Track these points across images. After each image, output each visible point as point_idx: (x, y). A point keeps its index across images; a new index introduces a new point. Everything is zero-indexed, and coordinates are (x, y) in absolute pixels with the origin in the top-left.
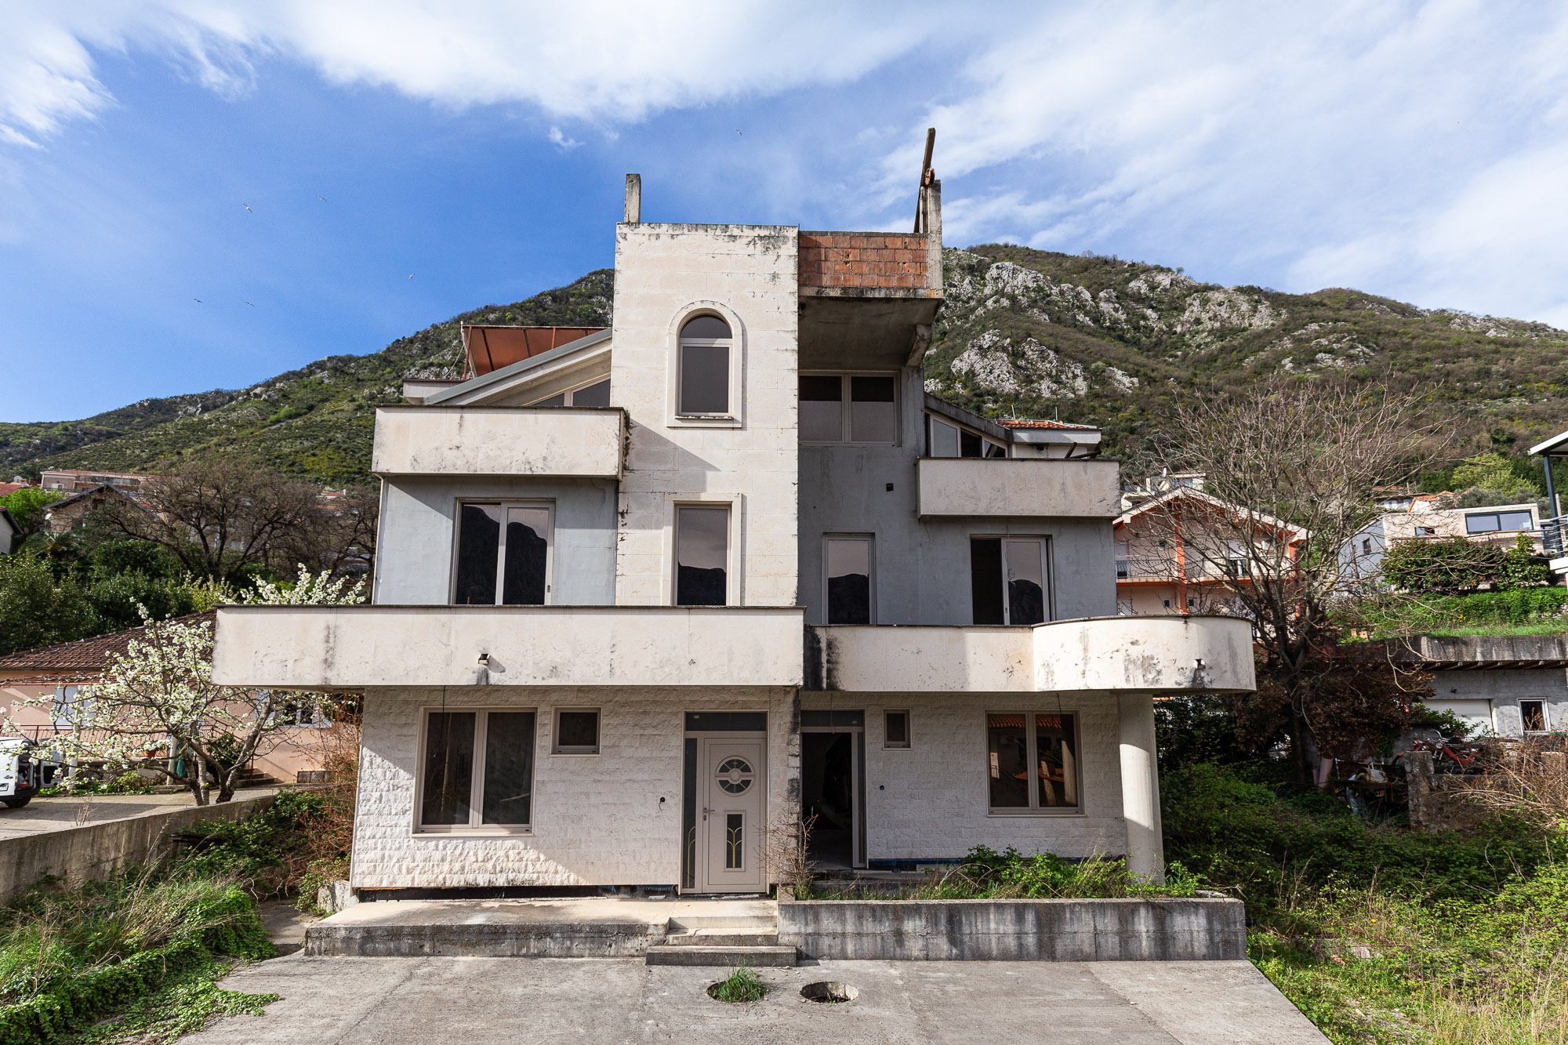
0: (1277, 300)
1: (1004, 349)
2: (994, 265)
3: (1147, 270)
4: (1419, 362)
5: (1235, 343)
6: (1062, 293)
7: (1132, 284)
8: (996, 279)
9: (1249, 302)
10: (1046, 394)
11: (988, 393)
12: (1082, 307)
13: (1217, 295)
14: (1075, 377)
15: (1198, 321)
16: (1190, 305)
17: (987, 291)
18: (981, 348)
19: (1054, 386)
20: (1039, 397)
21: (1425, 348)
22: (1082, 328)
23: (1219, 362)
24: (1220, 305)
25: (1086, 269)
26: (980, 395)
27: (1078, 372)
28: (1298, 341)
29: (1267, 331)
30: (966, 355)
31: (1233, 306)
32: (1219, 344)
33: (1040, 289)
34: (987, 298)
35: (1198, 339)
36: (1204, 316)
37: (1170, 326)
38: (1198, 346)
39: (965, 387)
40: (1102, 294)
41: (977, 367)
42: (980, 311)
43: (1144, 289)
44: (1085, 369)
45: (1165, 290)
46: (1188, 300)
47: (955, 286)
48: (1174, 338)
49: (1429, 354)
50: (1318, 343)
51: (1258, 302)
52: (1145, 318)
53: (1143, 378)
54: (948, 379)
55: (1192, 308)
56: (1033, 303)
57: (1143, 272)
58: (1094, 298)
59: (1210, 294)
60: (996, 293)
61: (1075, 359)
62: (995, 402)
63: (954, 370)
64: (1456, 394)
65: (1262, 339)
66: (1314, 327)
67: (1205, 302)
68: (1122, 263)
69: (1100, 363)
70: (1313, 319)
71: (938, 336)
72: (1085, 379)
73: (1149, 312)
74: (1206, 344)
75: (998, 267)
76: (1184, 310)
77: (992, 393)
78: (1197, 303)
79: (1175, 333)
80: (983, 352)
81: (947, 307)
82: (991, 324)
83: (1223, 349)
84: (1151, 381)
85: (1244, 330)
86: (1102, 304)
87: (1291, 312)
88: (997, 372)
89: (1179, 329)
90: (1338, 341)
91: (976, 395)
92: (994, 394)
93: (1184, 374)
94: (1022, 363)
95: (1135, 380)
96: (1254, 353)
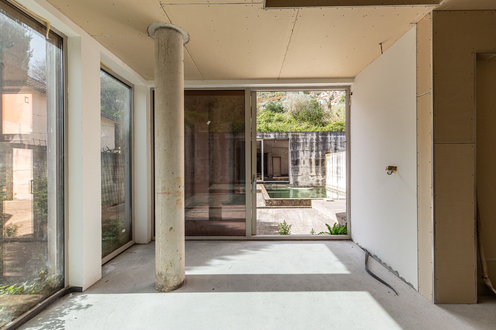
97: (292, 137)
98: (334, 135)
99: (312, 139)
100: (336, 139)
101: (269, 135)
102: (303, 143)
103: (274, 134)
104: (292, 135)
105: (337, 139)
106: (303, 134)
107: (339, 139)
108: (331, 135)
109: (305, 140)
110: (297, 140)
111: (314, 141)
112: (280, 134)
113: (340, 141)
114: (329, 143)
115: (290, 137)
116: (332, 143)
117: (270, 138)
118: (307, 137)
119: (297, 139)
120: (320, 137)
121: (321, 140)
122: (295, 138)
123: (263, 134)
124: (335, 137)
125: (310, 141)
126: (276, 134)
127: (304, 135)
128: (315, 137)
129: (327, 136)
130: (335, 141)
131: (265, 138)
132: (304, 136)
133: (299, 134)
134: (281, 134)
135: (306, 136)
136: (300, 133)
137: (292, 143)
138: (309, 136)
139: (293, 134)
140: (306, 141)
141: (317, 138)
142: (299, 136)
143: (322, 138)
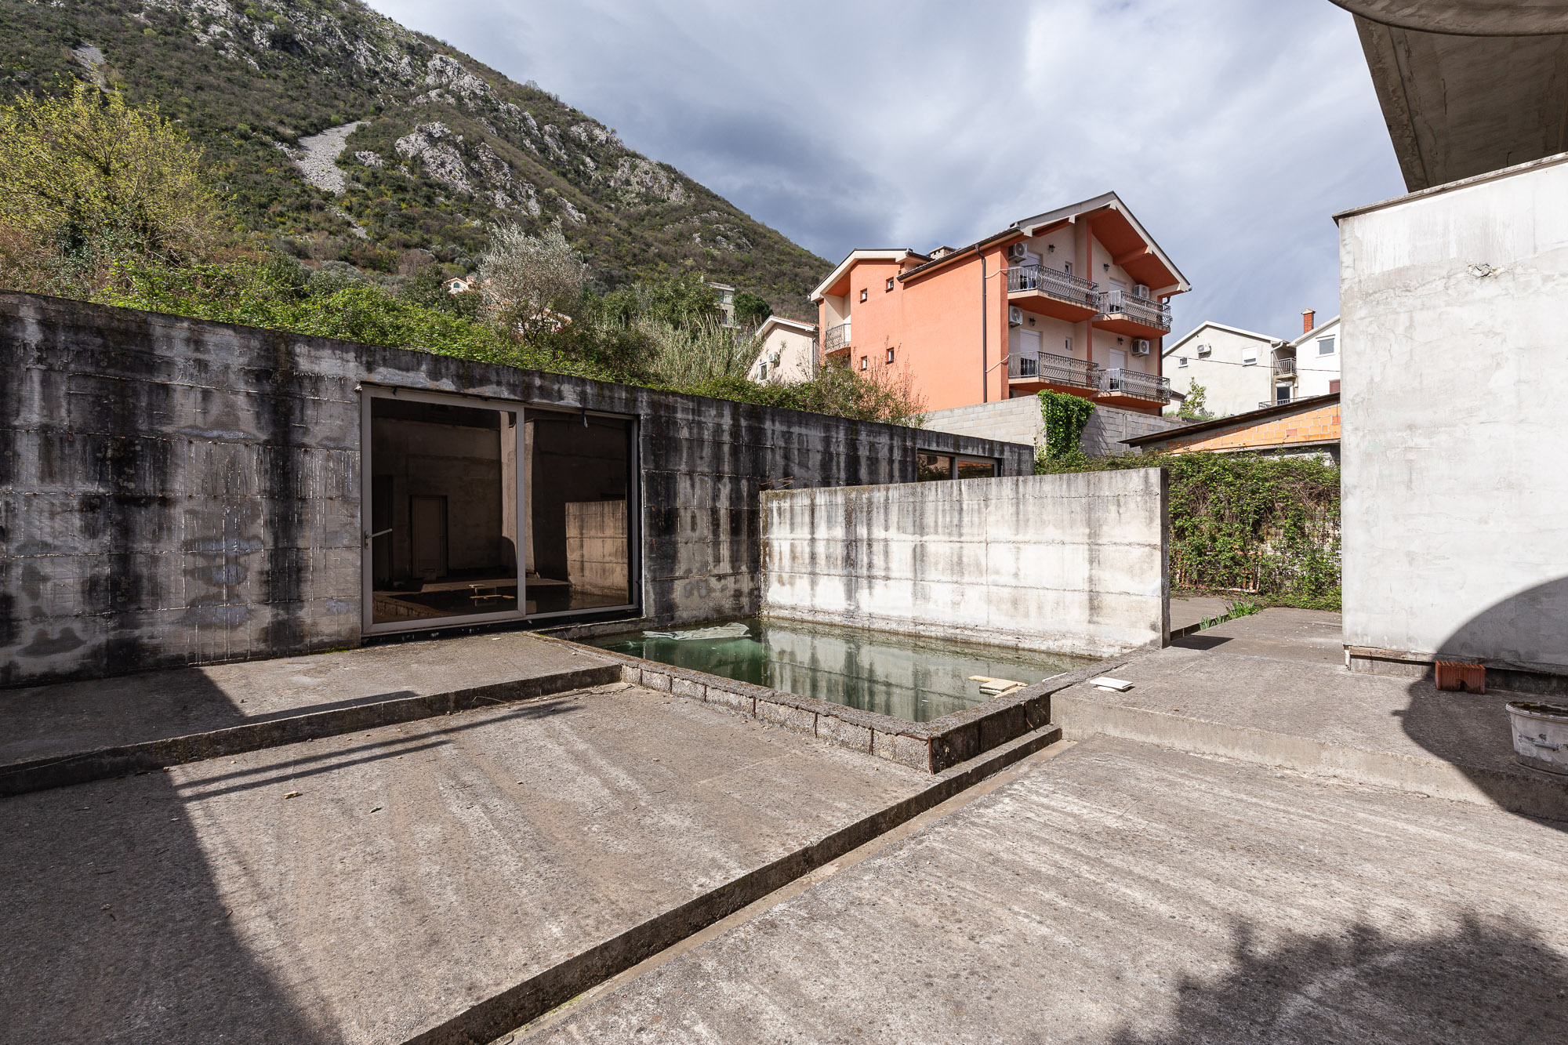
0: (690, 186)
1: (456, 146)
2: (438, 56)
3: (585, 120)
4: (780, 262)
5: (658, 210)
6: (509, 112)
7: (573, 128)
8: (441, 72)
9: (668, 178)
10: (501, 205)
11: (439, 186)
12: (528, 134)
13: (643, 163)
14: (529, 197)
15: (628, 182)
16: (622, 165)
17: (430, 80)
18: (430, 135)
19: (509, 200)
20: (493, 205)
21: (782, 253)
22: (529, 153)
23: (645, 222)
24: (646, 173)
25: (531, 98)
26: (430, 186)
27: (531, 192)
28: (704, 221)
29: (681, 207)
30: (412, 138)
31: (655, 178)
32: (645, 207)
33: (486, 100)
34: (428, 88)
35: (628, 196)
36: (634, 180)
37: (606, 179)
38: (628, 204)
39: (412, 172)
40: (547, 128)
41: (427, 155)
42: (421, 99)
43: (584, 137)
44: (537, 192)
45: (601, 145)
46: (621, 161)
47: (391, 61)
48: (609, 191)
49: (783, 257)
50: (718, 228)
51: (674, 181)
52: (584, 164)
53: (590, 217)
54: (391, 157)
55: (623, 169)
56: (480, 112)
57: (583, 121)
58: (540, 129)
59: (638, 161)
60: (440, 86)
61: (530, 180)
62: (447, 197)
63: (398, 150)
64: (802, 291)
65: (676, 213)
66: (715, 214)
67: (633, 167)
68: (564, 106)
69: (552, 190)
70: (715, 208)
71: (372, 109)
72: (538, 202)
73: (588, 160)
74: (635, 204)
75: (441, 59)
76: (617, 168)
77: (443, 187)
78: (627, 165)
79: (609, 186)
80: (432, 140)
81: (382, 81)
82: (437, 115)
83: (648, 212)
84: (597, 221)
85: (663, 201)
86: (546, 137)
87: (698, 197)
88: (449, 167)
89: (612, 184)
90: (731, 230)
91: (426, 184)
92: (446, 189)
93: (624, 224)
94: (475, 166)
95: (583, 216)
96: (673, 222)
97: (649, 411)
98: (781, 423)
99: (718, 430)
100: (787, 436)
101: (556, 387)
102: (690, 441)
103: (578, 389)
104: (653, 405)
105: (789, 438)
106: (691, 405)
107: (795, 439)
108: (773, 422)
109: (695, 431)
110: (668, 427)
111: (726, 438)
112: (602, 389)
113: (796, 445)
114: (769, 451)
115: (644, 412)
116: (777, 450)
117: (562, 403)
118: (703, 419)
119: (667, 422)
120: (743, 423)
121: (745, 437)
122: (661, 416)
123: (526, 379)
124: (784, 428)
125: (714, 437)
126: (589, 389)
127: (693, 410)
128: (727, 422)
129: (764, 424)
130: (786, 443)
131: (536, 400)
132: (693, 414)
133: (676, 402)
134: (607, 393)
135: (699, 416)
136: (679, 399)
137: (652, 438)
138: (710, 416)
139: (656, 397)
140: (699, 433)
141: (733, 425)
142: (675, 410)
143: (750, 429)
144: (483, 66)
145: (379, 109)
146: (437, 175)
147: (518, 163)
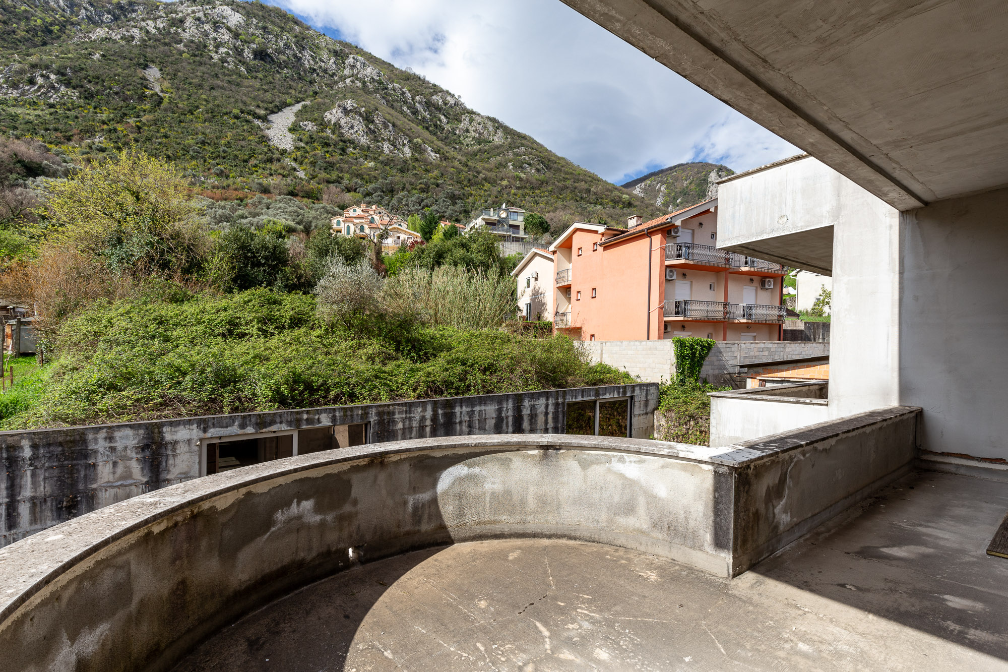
0: (507, 131)
1: (360, 115)
2: (352, 56)
3: (442, 91)
4: (565, 179)
5: (486, 148)
6: (394, 89)
7: (434, 97)
8: (353, 67)
9: (494, 126)
10: (386, 151)
11: (349, 141)
12: (406, 103)
13: (478, 118)
14: (404, 145)
15: (467, 131)
16: (464, 119)
17: (347, 72)
18: (345, 109)
19: (392, 148)
20: (382, 152)
21: (567, 173)
22: (405, 115)
23: (478, 157)
24: (479, 124)
25: (408, 79)
26: (344, 142)
27: (406, 142)
28: (516, 154)
29: (501, 146)
30: (334, 111)
31: (485, 127)
32: (478, 147)
33: (380, 82)
34: (345, 77)
35: (467, 140)
36: (471, 129)
37: (454, 129)
38: (467, 145)
39: (333, 133)
40: (417, 98)
41: (342, 122)
42: (341, 85)
43: (440, 102)
44: (410, 141)
45: (451, 107)
46: (463, 117)
47: (323, 62)
48: (455, 137)
49: (567, 176)
50: (524, 159)
51: (497, 128)
52: (440, 120)
53: (442, 156)
54: (321, 124)
55: (465, 122)
56: (376, 91)
57: (440, 92)
58: (413, 99)
59: (474, 116)
60: (352, 76)
61: (405, 134)
62: (354, 148)
63: (326, 119)
64: (578, 199)
65: (497, 150)
66: (523, 149)
67: (471, 121)
68: (428, 83)
69: (419, 140)
70: (523, 145)
71: (311, 93)
72: (410, 148)
73: (443, 117)
74: (471, 145)
75: (354, 58)
76: (461, 122)
77: (352, 142)
78: (467, 119)
79: (455, 134)
80: (346, 112)
81: (318, 75)
82: (349, 95)
83: (480, 150)
84: (446, 158)
85: (490, 142)
86: (417, 104)
87: (512, 138)
88: (356, 129)
89: (457, 132)
90: (533, 159)
91: (341, 141)
92: (353, 143)
93: (464, 159)
94: (372, 127)
95: (438, 155)
96: (495, 156)
97: (376, 418)
98: (467, 407)
99: (423, 419)
100: (471, 414)
101: (317, 417)
102: (404, 429)
103: (331, 415)
104: (379, 414)
105: (472, 414)
106: (404, 409)
107: (477, 414)
108: (461, 407)
109: (407, 423)
110: (389, 425)
111: (428, 423)
112: (346, 412)
113: (477, 418)
114: (458, 425)
115: (373, 418)
116: (464, 424)
117: (320, 425)
118: (412, 415)
119: (389, 422)
120: (440, 412)
121: (441, 419)
122: (384, 420)
123: (298, 416)
124: (469, 409)
125: (420, 423)
126: (337, 414)
127: (406, 411)
128: (429, 413)
129: (455, 409)
130: (470, 417)
131: (304, 427)
132: (406, 413)
133: (395, 409)
134: (349, 413)
135: (410, 413)
136: (397, 407)
137: (378, 433)
138: (417, 413)
139: (381, 409)
140: (409, 424)
141: (433, 415)
142: (394, 414)
143: (445, 414)
144: (380, 59)
145: (316, 93)
146: (348, 134)
147: (398, 123)
